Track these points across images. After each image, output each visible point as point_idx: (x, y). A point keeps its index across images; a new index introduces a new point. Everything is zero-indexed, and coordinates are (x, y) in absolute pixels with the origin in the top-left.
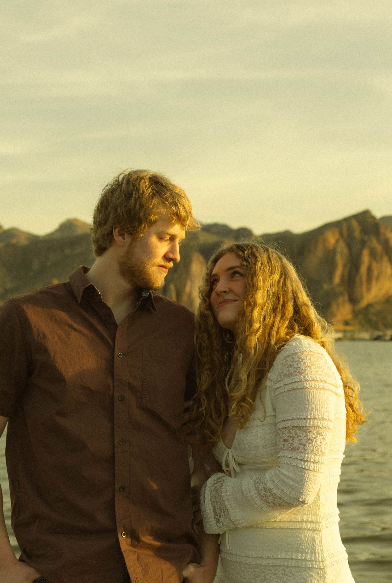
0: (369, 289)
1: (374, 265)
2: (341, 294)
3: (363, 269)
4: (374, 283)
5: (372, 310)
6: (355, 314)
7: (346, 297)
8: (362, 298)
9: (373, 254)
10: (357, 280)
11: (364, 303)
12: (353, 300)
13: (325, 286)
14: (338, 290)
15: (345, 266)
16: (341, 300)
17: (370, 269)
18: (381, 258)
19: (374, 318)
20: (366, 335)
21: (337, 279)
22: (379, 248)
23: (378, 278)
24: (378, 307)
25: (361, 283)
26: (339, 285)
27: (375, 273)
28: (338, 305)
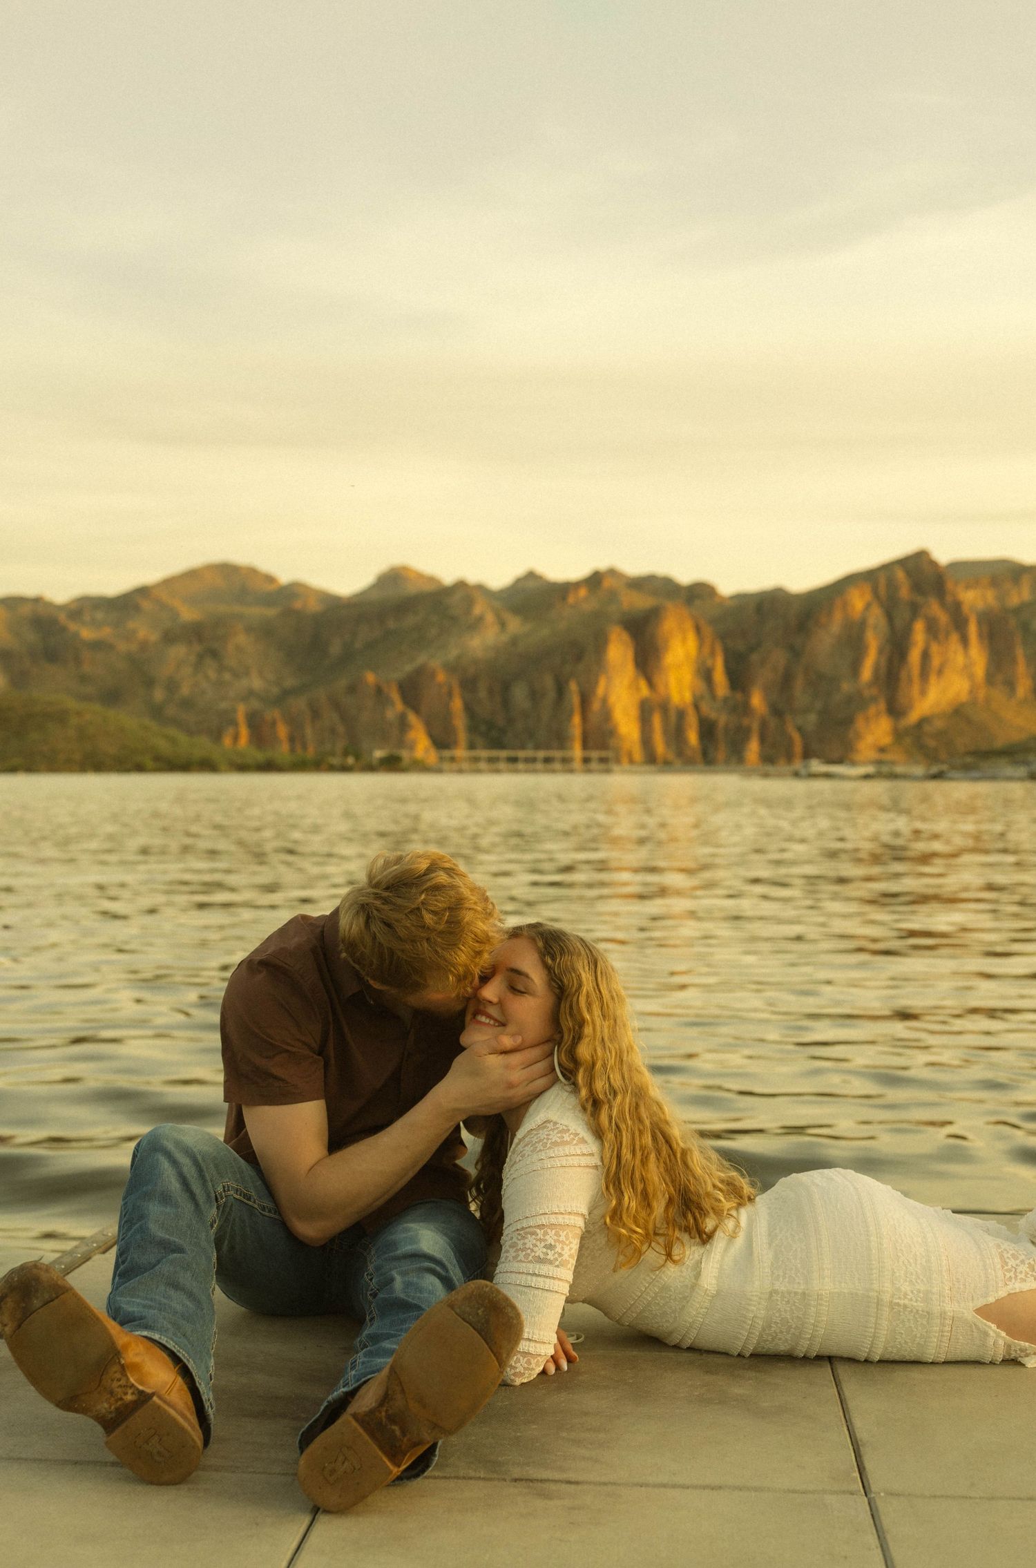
0: (923, 692)
1: (935, 648)
2: (874, 699)
3: (915, 656)
4: (933, 679)
5: (927, 728)
6: (898, 735)
7: (882, 705)
8: (910, 707)
9: (932, 629)
10: (903, 675)
11: (913, 717)
12: (895, 710)
13: (846, 687)
14: (867, 693)
15: (880, 652)
16: (872, 710)
17: (926, 656)
18: (947, 635)
19: (931, 743)
20: (919, 770)
21: (867, 673)
22: (943, 618)
23: (940, 672)
24: (939, 724)
25: (910, 680)
26: (871, 684)
27: (936, 662)
28: (867, 719)
